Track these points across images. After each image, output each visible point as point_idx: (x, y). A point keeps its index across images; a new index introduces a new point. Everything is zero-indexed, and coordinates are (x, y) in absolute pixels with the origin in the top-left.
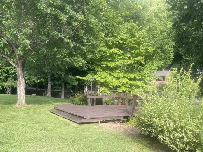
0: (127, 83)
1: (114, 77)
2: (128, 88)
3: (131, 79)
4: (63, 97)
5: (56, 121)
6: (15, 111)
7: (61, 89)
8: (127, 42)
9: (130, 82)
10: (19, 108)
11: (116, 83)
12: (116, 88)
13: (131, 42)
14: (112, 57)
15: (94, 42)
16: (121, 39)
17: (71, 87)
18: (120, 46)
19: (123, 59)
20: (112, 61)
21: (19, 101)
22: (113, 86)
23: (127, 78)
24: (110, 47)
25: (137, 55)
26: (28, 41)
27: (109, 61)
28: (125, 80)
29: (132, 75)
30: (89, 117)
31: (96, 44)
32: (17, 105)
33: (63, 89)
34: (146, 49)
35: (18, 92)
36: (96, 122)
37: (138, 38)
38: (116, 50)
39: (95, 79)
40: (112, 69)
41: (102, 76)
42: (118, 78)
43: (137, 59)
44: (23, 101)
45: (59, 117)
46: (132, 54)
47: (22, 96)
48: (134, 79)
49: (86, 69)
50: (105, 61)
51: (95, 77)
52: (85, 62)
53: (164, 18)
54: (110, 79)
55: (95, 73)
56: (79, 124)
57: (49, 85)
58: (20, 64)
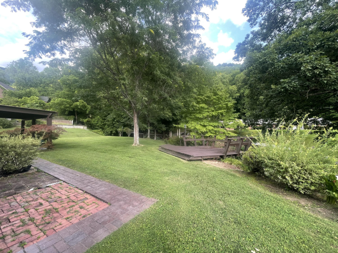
0: (212, 130)
1: (201, 125)
2: (213, 133)
3: (214, 127)
4: (155, 139)
5: (169, 158)
6: (134, 149)
9: (216, 129)
10: (136, 147)
11: (204, 130)
12: (204, 133)
13: (214, 99)
14: (201, 110)
15: (188, 100)
16: (207, 97)
17: (161, 132)
18: (205, 102)
19: (207, 111)
20: (200, 113)
21: (135, 142)
22: (202, 132)
23: (212, 126)
24: (198, 103)
25: (220, 108)
26: (146, 99)
27: (197, 113)
28: (211, 128)
29: (215, 124)
30: (195, 156)
31: (190, 101)
32: (134, 144)
33: (156, 133)
34: (227, 105)
35: (135, 135)
36: (200, 160)
37: (221, 96)
38: (203, 105)
39: (187, 127)
40: (201, 119)
41: (192, 125)
42: (204, 126)
44: (138, 142)
46: (215, 108)
47: (137, 139)
48: (218, 127)
49: (171, 120)
50: (194, 113)
51: (188, 125)
52: (171, 115)
53: (227, 82)
54: (198, 127)
55: (187, 122)
56: (188, 160)
57: (149, 131)
58: (136, 115)
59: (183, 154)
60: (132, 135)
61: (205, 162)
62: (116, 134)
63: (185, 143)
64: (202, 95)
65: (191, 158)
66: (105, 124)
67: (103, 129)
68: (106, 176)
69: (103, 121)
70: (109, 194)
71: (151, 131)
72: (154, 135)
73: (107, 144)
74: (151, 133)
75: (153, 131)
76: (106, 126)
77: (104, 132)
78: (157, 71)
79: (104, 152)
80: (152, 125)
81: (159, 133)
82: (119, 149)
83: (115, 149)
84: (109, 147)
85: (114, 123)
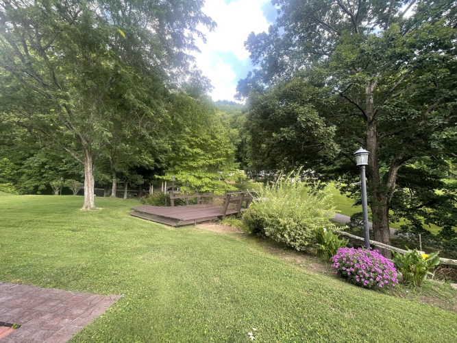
0: (209, 183)
1: (195, 176)
2: (210, 187)
3: (212, 179)
4: (125, 197)
5: (147, 226)
6: (84, 215)
7: (124, 189)
8: (209, 142)
9: (213, 182)
10: (87, 211)
11: (199, 183)
12: (199, 187)
13: (212, 143)
14: (195, 157)
15: (177, 141)
16: (203, 140)
17: (135, 186)
18: (201, 146)
19: (204, 159)
20: (194, 160)
21: (86, 203)
22: (196, 186)
23: (209, 178)
24: (191, 146)
25: (219, 156)
26: (110, 135)
27: (191, 161)
28: (207, 180)
29: (213, 175)
30: (185, 219)
31: (179, 143)
32: (84, 208)
33: (126, 188)
34: (227, 151)
35: (86, 193)
36: (192, 224)
37: (220, 140)
38: (198, 150)
39: (176, 179)
40: (191, 169)
41: (183, 176)
42: (200, 178)
43: (219, 159)
44: (92, 203)
45: (146, 221)
46: (213, 155)
47: (91, 198)
48: (216, 179)
49: (152, 168)
50: (186, 160)
51: (177, 176)
52: (153, 161)
53: (228, 124)
54: (191, 179)
55: (176, 172)
56: (175, 227)
57: (114, 185)
58: (89, 160)
59: (169, 218)
60: (81, 192)
61: (199, 226)
62: (48, 191)
63: (172, 202)
64: (197, 137)
65: (179, 223)
66: (23, 173)
67: (15, 182)
68: (14, 272)
69: (17, 167)
70: (17, 306)
71: (117, 184)
72: (124, 192)
73: (22, 211)
74: (117, 188)
75: (122, 184)
76: (23, 177)
77: (17, 189)
78: (129, 94)
79: (14, 226)
80: (120, 175)
81: (133, 188)
82: (49, 217)
83: (42, 218)
84: (26, 216)
85: (43, 171)
